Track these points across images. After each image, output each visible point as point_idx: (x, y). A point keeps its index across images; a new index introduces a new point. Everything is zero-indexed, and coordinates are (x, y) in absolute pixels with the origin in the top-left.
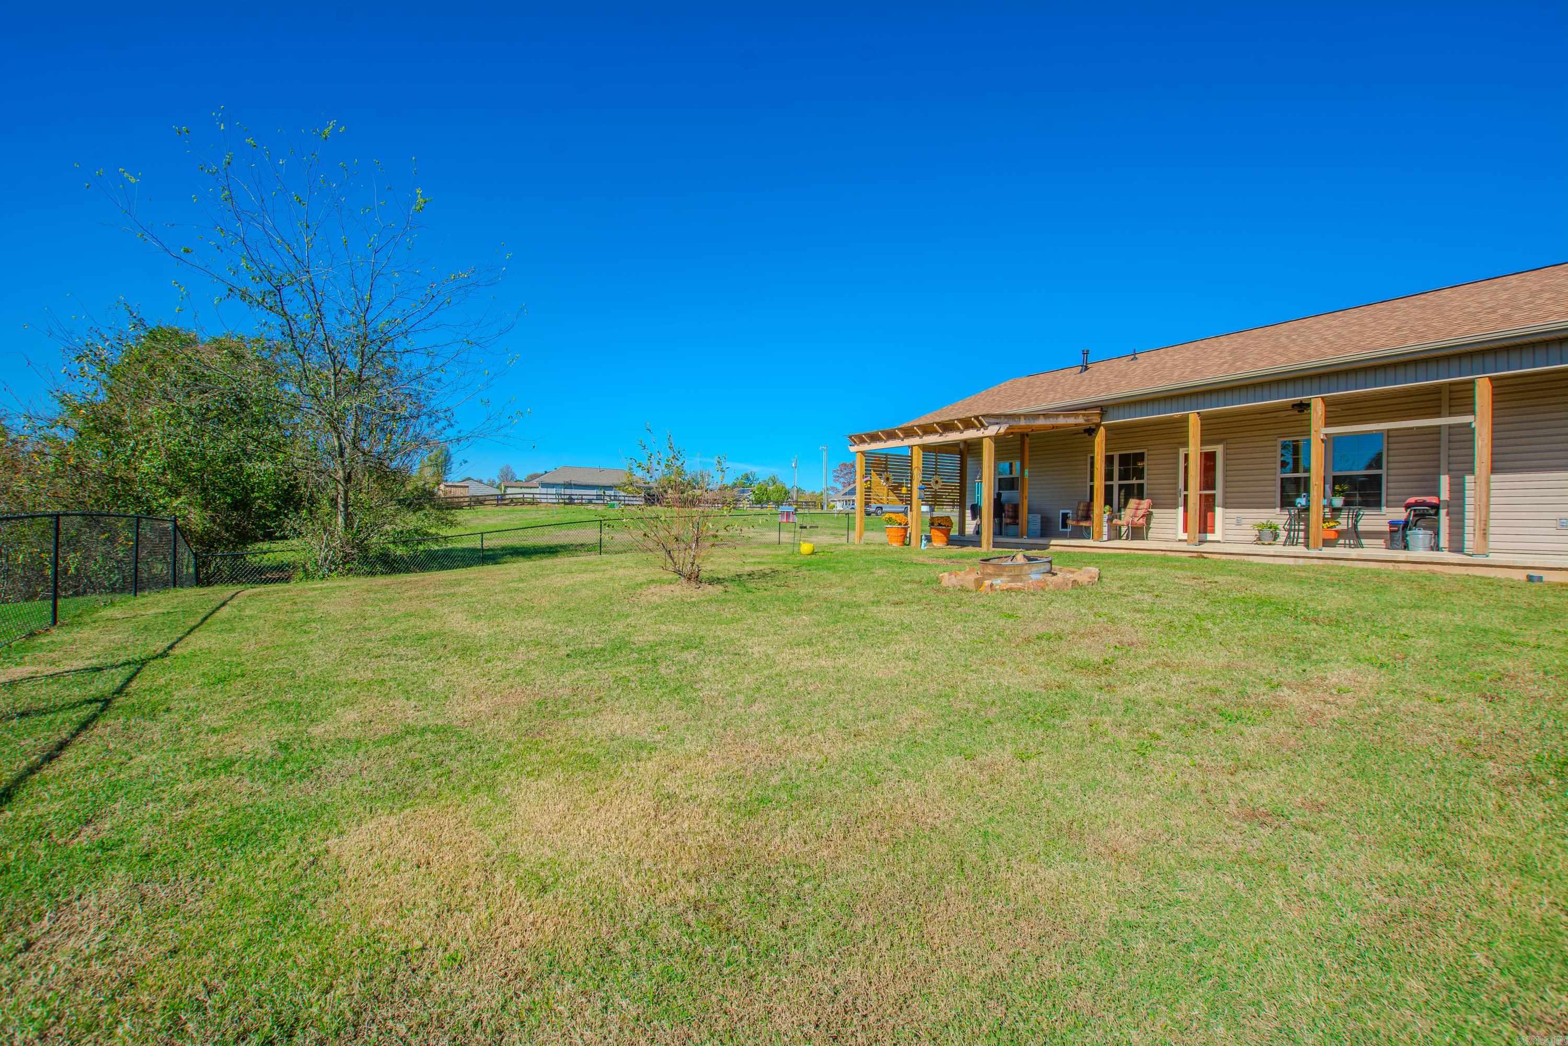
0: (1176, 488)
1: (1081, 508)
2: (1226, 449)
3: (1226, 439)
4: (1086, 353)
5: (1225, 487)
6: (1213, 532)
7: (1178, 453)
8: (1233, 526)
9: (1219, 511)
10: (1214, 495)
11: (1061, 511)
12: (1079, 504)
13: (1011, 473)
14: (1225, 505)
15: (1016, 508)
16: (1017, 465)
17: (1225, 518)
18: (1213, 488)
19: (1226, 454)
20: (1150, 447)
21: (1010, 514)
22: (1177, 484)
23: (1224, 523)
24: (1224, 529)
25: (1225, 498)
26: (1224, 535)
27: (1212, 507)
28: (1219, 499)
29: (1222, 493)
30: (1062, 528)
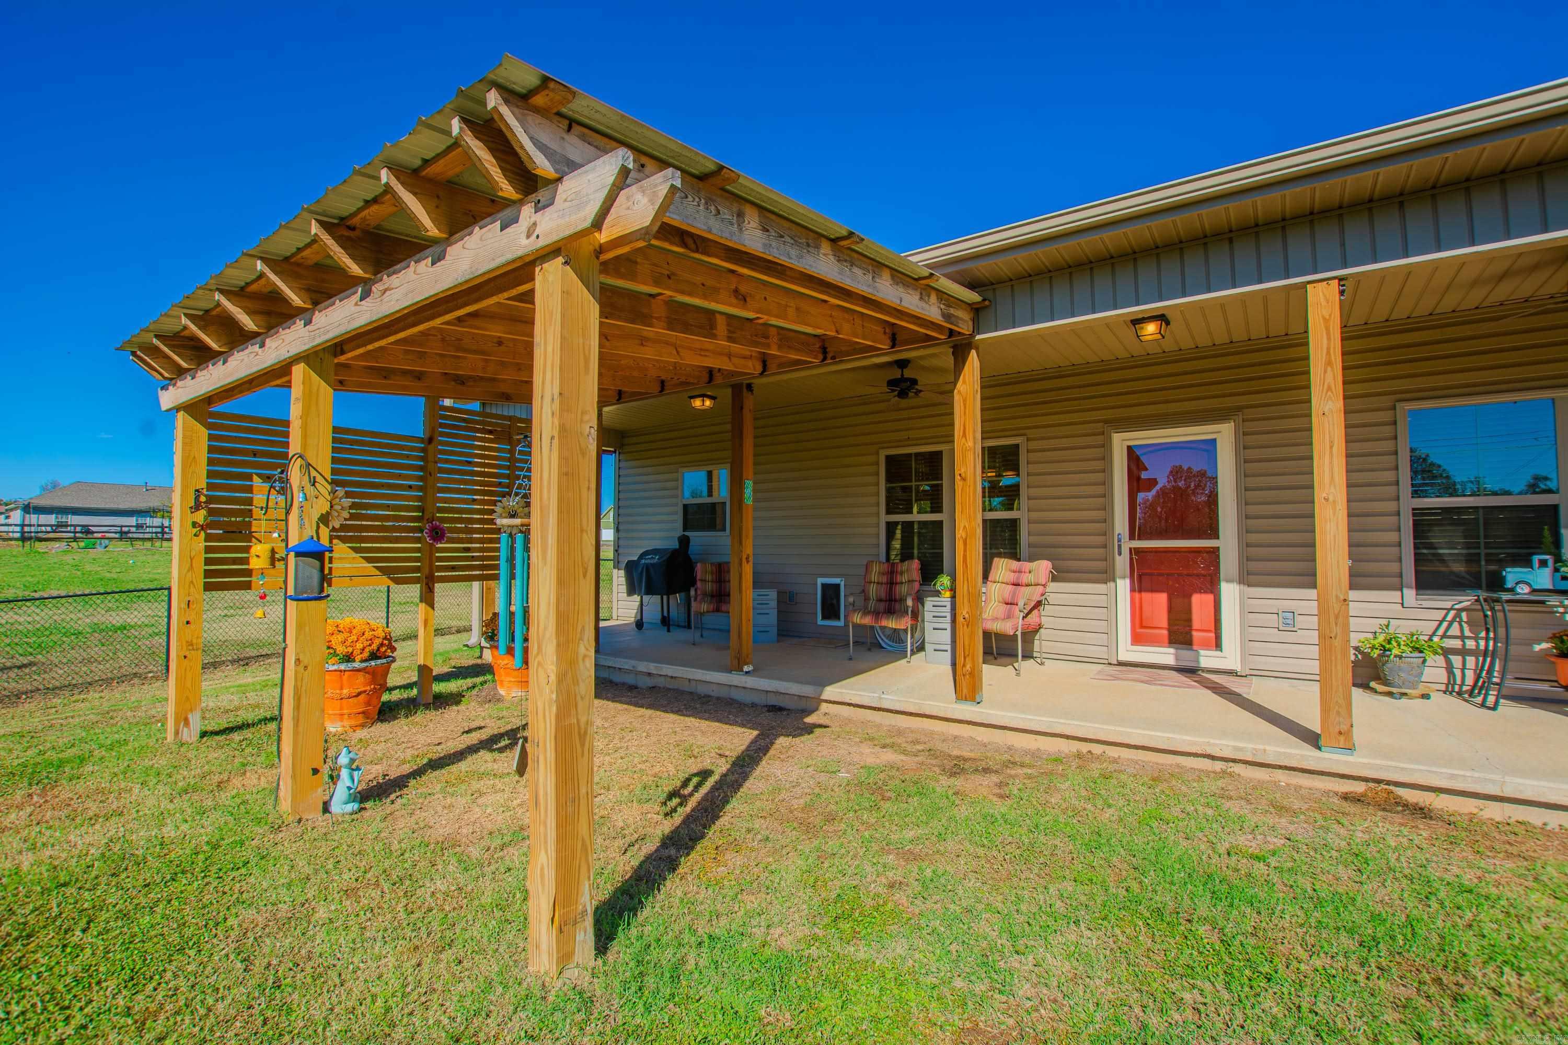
0: (1107, 533)
1: (874, 577)
2: (1241, 434)
3: (1239, 409)
5: (1244, 530)
6: (1218, 644)
7: (1107, 446)
8: (1273, 634)
9: (1230, 592)
10: (1215, 551)
11: (820, 581)
12: (868, 567)
13: (710, 494)
14: (1246, 578)
15: (721, 572)
16: (723, 475)
17: (1246, 612)
18: (1213, 531)
19: (1242, 447)
20: (1031, 433)
21: (709, 587)
22: (1107, 520)
23: (1244, 626)
24: (1246, 641)
25: (1244, 559)
26: (1247, 654)
27: (1211, 584)
28: (1229, 560)
29: (1245, 546)
30: (824, 618)
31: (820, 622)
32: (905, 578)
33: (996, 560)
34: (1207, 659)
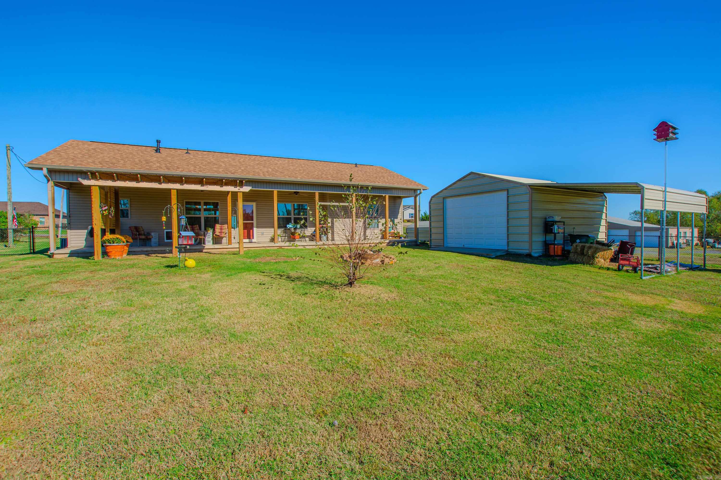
2: (257, 205)
3: (256, 200)
4: (158, 142)
5: (257, 220)
6: (253, 238)
8: (261, 236)
9: (255, 229)
10: (253, 223)
11: (165, 231)
14: (257, 227)
17: (258, 232)
18: (252, 220)
19: (257, 207)
20: (221, 200)
23: (257, 235)
24: (258, 237)
25: (257, 224)
26: (257, 239)
27: (252, 228)
28: (255, 225)
29: (257, 222)
30: (167, 239)
31: (166, 241)
32: (196, 229)
33: (216, 225)
34: (253, 241)
